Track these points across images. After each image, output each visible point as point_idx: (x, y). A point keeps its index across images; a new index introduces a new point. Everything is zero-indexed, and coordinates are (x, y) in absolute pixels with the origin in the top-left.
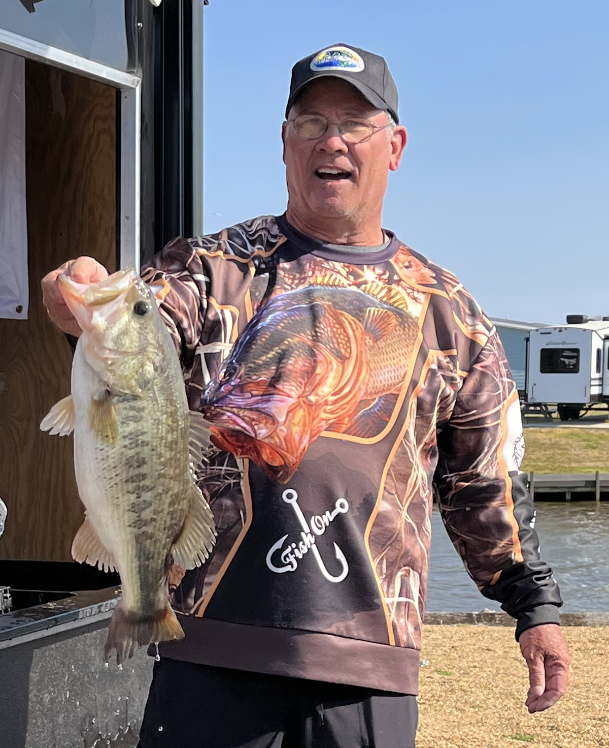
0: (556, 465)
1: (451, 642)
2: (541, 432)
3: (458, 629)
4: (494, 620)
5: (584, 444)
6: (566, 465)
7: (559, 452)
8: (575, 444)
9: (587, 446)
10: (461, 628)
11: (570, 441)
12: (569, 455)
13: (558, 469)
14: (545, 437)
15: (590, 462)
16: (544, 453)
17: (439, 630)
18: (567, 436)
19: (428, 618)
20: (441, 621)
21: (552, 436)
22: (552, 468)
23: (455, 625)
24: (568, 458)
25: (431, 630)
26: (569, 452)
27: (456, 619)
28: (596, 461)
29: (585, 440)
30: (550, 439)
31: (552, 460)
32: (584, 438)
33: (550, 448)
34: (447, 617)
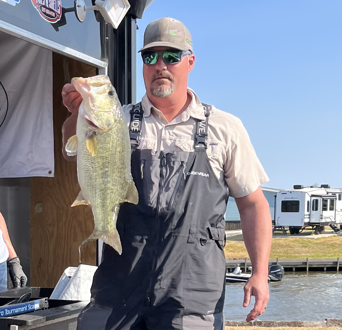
0: (289, 255)
2: (282, 240)
3: (246, 328)
4: (261, 325)
5: (301, 245)
6: (293, 255)
7: (290, 249)
8: (297, 245)
9: (302, 246)
10: (247, 328)
11: (295, 244)
12: (294, 250)
13: (289, 257)
14: (283, 242)
15: (304, 253)
16: (283, 249)
18: (293, 242)
19: (232, 324)
20: (237, 325)
21: (287, 241)
22: (287, 256)
23: (244, 326)
24: (294, 252)
25: (233, 328)
26: (294, 249)
27: (244, 324)
28: (307, 253)
29: (302, 243)
30: (286, 243)
31: (287, 252)
32: (301, 242)
33: (286, 247)
34: (240, 323)
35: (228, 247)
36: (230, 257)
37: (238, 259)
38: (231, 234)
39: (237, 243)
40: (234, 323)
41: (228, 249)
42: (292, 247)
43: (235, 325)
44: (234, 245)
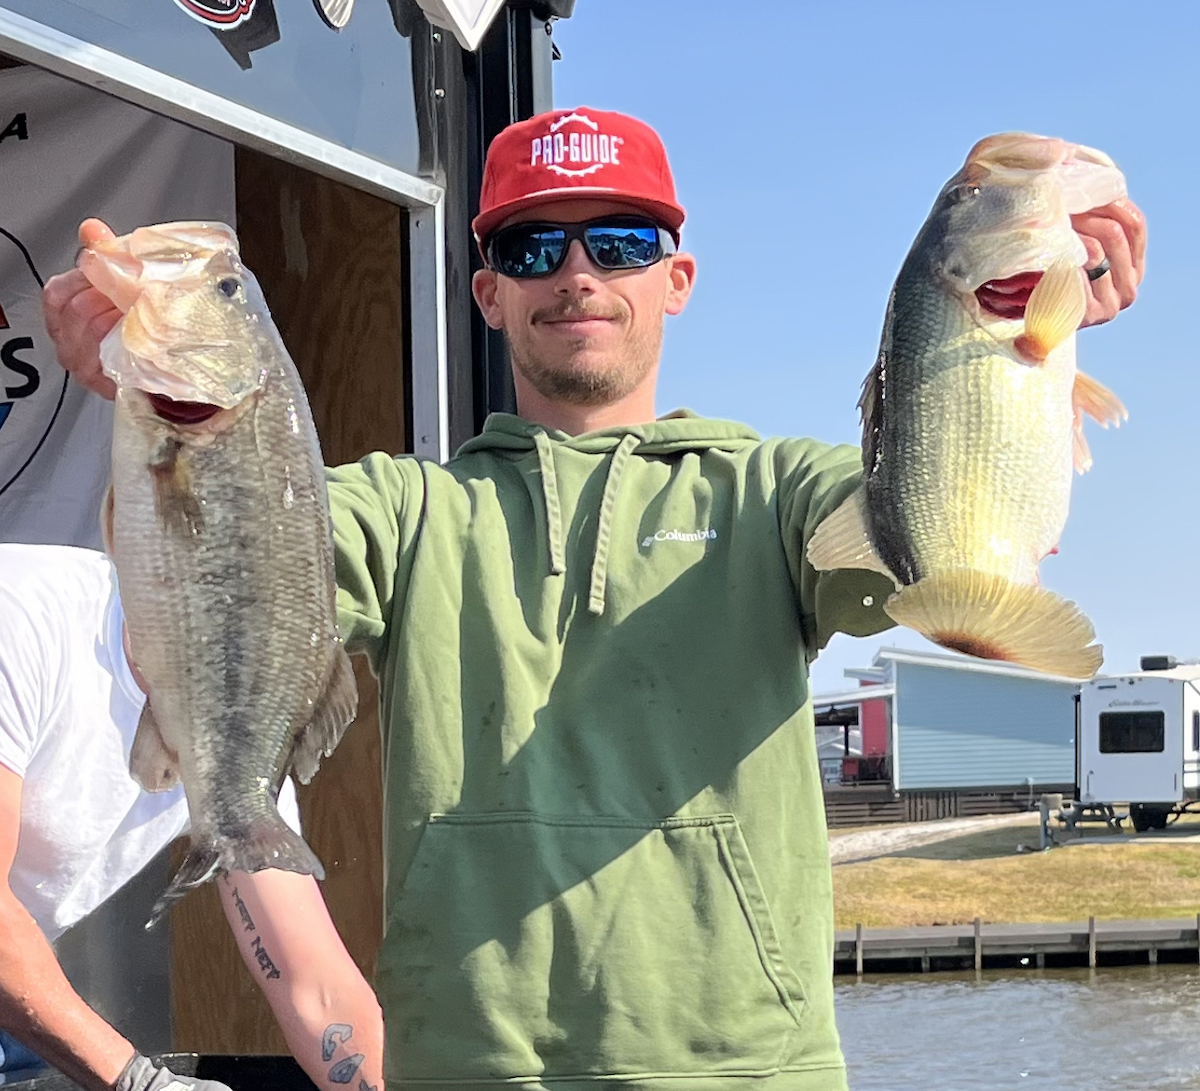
0: (1131, 905)
5: (1176, 869)
6: (1148, 905)
7: (1136, 883)
8: (1161, 870)
9: (1180, 872)
11: (1153, 865)
12: (1153, 887)
13: (1135, 913)
14: (1111, 859)
15: (1187, 898)
16: (1110, 885)
18: (1146, 858)
21: (1123, 857)
22: (1125, 909)
24: (1151, 893)
28: (1196, 898)
29: (1177, 863)
30: (1120, 863)
31: (1125, 897)
32: (1175, 859)
33: (1120, 878)
35: (912, 883)
36: (921, 918)
37: (950, 922)
38: (921, 838)
39: (943, 867)
41: (915, 890)
42: (1142, 879)
44: (935, 873)
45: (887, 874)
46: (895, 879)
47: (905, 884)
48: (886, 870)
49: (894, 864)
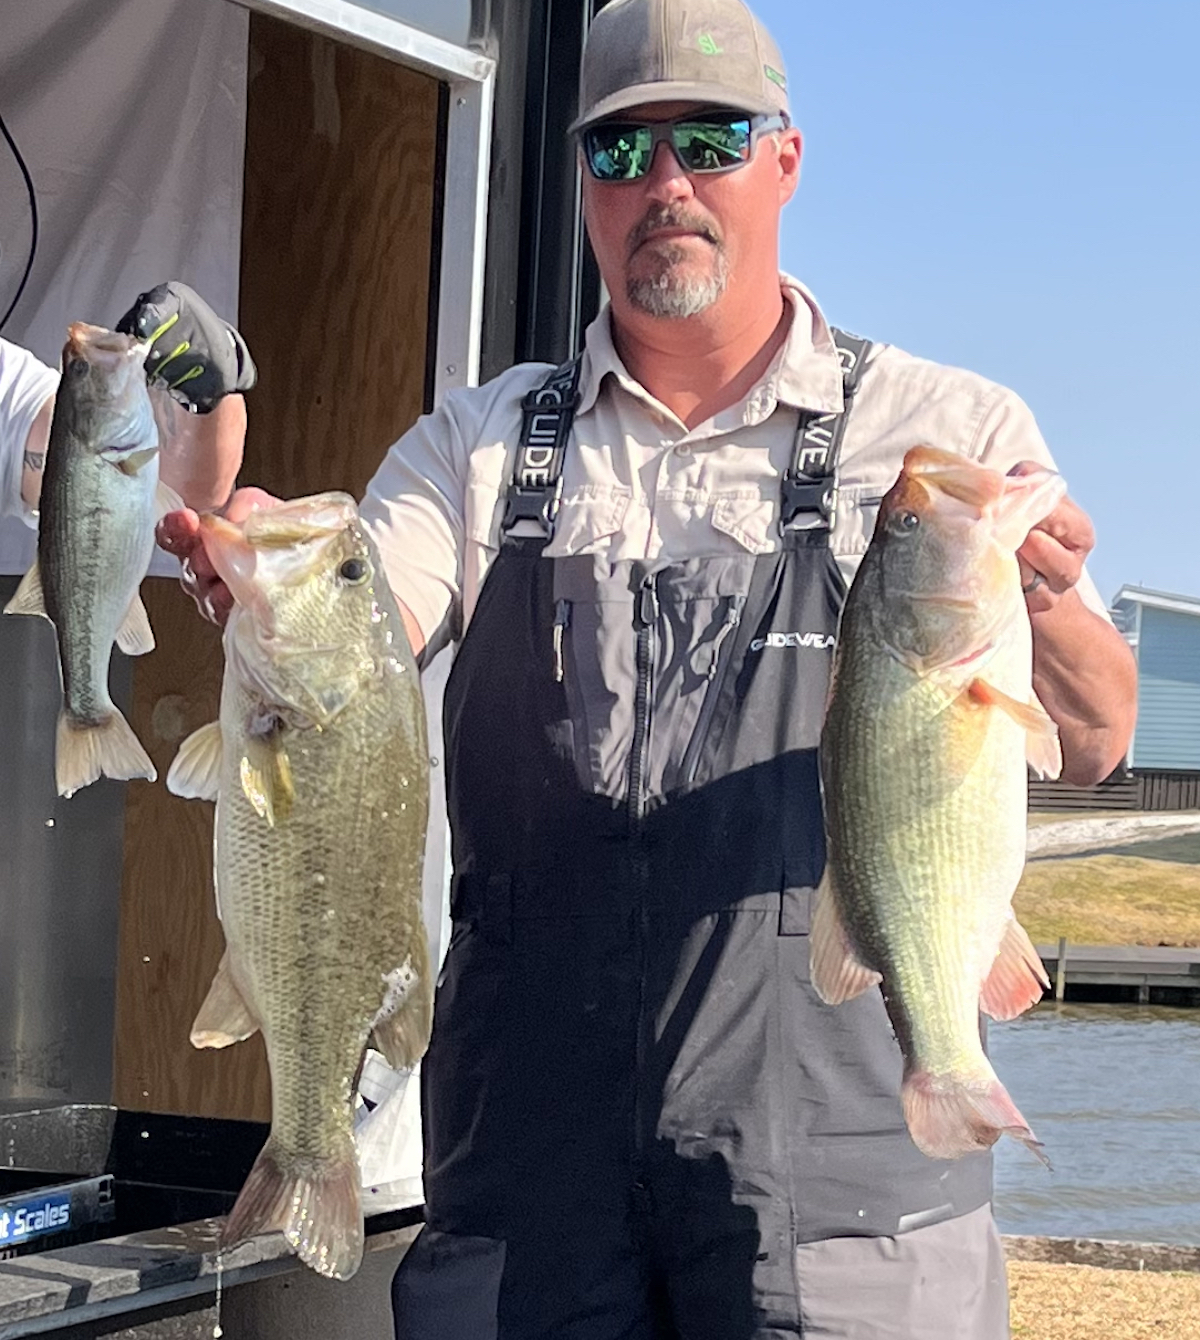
1: (1155, 1311)
3: (1174, 1283)
10: (1180, 1281)
17: (1132, 1282)
19: (1115, 1255)
20: (1142, 1263)
23: (1169, 1274)
25: (1116, 1281)
27: (1173, 1259)
34: (1152, 1253)
35: (1137, 890)
36: (1144, 936)
37: (1180, 944)
38: (1153, 830)
39: (1178, 872)
40: (1123, 1250)
41: (1140, 899)
43: (1128, 1261)
44: (1167, 879)
45: (1106, 876)
46: (1116, 883)
47: (1128, 890)
48: (1104, 870)
49: (1116, 865)
